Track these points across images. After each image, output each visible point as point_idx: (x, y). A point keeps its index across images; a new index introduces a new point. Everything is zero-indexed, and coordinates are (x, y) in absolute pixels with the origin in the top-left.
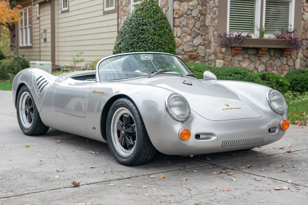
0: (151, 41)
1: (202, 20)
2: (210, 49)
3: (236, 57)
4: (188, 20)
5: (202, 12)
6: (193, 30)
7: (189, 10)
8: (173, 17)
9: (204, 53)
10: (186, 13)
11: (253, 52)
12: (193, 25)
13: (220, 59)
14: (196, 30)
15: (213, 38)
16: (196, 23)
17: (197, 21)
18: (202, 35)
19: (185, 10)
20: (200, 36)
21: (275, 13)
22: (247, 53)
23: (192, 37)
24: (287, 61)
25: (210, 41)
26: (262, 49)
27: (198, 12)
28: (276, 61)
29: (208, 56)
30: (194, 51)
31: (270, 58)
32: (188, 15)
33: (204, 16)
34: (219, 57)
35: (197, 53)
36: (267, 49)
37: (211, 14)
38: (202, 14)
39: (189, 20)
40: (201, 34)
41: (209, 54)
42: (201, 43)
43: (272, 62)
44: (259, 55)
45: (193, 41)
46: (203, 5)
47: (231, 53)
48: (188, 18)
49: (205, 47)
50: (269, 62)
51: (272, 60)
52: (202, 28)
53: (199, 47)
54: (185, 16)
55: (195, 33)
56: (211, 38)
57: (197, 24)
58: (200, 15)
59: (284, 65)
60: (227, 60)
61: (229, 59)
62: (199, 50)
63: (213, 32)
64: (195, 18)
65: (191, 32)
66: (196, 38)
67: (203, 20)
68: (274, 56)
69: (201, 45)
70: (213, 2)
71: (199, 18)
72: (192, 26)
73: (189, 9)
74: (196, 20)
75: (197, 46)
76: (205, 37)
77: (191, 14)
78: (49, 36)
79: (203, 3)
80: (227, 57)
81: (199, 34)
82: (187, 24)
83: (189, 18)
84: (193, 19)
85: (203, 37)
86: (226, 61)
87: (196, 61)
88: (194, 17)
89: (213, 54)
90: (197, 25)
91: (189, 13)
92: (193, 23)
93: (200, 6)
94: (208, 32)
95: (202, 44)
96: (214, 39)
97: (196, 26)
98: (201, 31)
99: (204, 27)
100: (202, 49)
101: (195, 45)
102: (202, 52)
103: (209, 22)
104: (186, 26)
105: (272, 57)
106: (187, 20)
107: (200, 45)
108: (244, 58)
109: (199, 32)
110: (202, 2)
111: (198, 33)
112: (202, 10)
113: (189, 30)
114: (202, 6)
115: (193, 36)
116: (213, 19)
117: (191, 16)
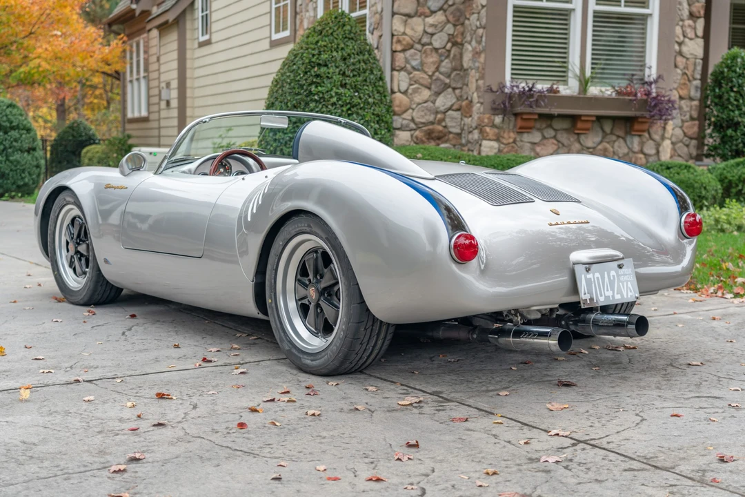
0: (334, 100)
1: (455, 56)
2: (470, 119)
3: (525, 135)
4: (424, 56)
5: (456, 39)
6: (434, 78)
7: (425, 34)
8: (392, 49)
9: (459, 128)
10: (420, 40)
11: (566, 124)
12: (436, 66)
13: (490, 140)
14: (442, 77)
15: (478, 94)
16: (442, 61)
17: (443, 58)
18: (454, 89)
19: (417, 34)
20: (450, 90)
21: (615, 41)
22: (550, 126)
23: (433, 92)
24: (642, 144)
25: (471, 102)
26: (583, 118)
27: (446, 39)
28: (616, 144)
29: (467, 133)
30: (436, 121)
31: (603, 137)
32: (423, 45)
33: (460, 46)
34: (487, 136)
35: (445, 127)
36: (594, 119)
37: (474, 43)
38: (455, 44)
39: (426, 56)
40: (454, 85)
41: (468, 128)
42: (452, 105)
43: (608, 146)
44: (576, 132)
45: (435, 100)
46: (457, 23)
47: (515, 126)
48: (423, 51)
49: (462, 114)
50: (600, 147)
51: (608, 143)
52: (455, 73)
53: (447, 114)
54: (418, 46)
55: (439, 83)
56: (473, 93)
57: (444, 64)
58: (449, 45)
59: (634, 153)
60: (505, 141)
61: (511, 140)
62: (447, 120)
63: (477, 80)
64: (440, 51)
65: (429, 80)
66: (442, 95)
67: (458, 56)
68: (612, 133)
69: (453, 110)
70: (477, 18)
71: (449, 51)
72: (433, 68)
73: (425, 32)
74: (441, 55)
75: (443, 111)
76: (461, 92)
77: (430, 44)
78: (174, 94)
79: (458, 20)
80: (506, 135)
81: (449, 87)
82: (422, 64)
83: (425, 52)
84: (434, 54)
85: (457, 91)
86: (503, 143)
87: (443, 143)
88: (436, 50)
89: (476, 128)
90: (444, 67)
91: (425, 40)
92: (434, 63)
93: (449, 26)
94: (468, 81)
95: (454, 108)
96: (479, 97)
97: (442, 69)
98: (454, 79)
99: (461, 70)
100: (456, 119)
101: (439, 110)
102: (454, 124)
103: (470, 60)
104: (420, 68)
105: (608, 137)
106: (421, 56)
107: (450, 109)
108: (544, 138)
109: (447, 81)
110: (454, 17)
111: (446, 84)
112: (455, 34)
113: (427, 77)
114: (455, 25)
115: (436, 90)
116: (477, 53)
117: (430, 47)
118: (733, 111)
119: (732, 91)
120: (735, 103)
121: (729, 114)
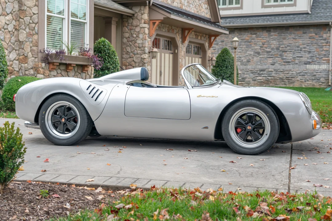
1: (16, 35)
2: (26, 64)
3: (52, 72)
4: (5, 34)
5: (16, 27)
6: (9, 45)
7: (6, 24)
9: (18, 68)
10: (4, 27)
11: (63, 68)
12: (9, 39)
13: (41, 74)
14: (12, 45)
15: (31, 53)
16: (11, 37)
17: (12, 36)
18: (16, 50)
19: (3, 24)
20: (14, 51)
21: (76, 33)
22: (59, 68)
23: (8, 52)
24: (86, 76)
25: (27, 56)
26: (72, 65)
27: (13, 27)
30: (10, 65)
31: (75, 74)
32: (5, 29)
33: (18, 31)
34: (40, 72)
35: (13, 68)
36: (75, 65)
37: (27, 30)
38: (16, 29)
39: (6, 35)
40: (16, 49)
41: (25, 69)
42: (15, 58)
44: (68, 71)
45: (9, 55)
46: (16, 20)
47: (49, 68)
48: (5, 32)
49: (19, 62)
52: (16, 43)
53: (14, 62)
54: (3, 30)
55: (11, 47)
56: (28, 53)
57: (12, 38)
58: (14, 30)
60: (46, 75)
61: (48, 74)
62: (14, 65)
63: (31, 47)
64: (11, 32)
65: (7, 46)
66: (12, 53)
67: (17, 36)
68: (77, 72)
69: (16, 60)
71: (14, 33)
72: (8, 41)
73: (6, 23)
74: (11, 35)
75: (13, 60)
76: (18, 52)
77: (7, 29)
79: (17, 19)
80: (46, 72)
81: (14, 49)
82: (5, 38)
83: (6, 33)
84: (9, 34)
87: (12, 75)
88: (9, 32)
89: (32, 68)
90: (12, 40)
91: (5, 27)
92: (9, 38)
93: (14, 21)
94: (24, 47)
95: (16, 59)
96: (33, 55)
97: (12, 41)
98: (16, 46)
99: (18, 42)
100: (17, 64)
101: (11, 60)
102: (16, 67)
103: (25, 37)
104: (4, 40)
106: (4, 34)
107: (14, 60)
108: (57, 73)
109: (14, 46)
110: (15, 17)
111: (13, 48)
112: (16, 25)
113: (7, 44)
114: (16, 21)
115: (10, 51)
116: (31, 35)
117: (7, 30)
118: (108, 63)
119: (106, 55)
120: (108, 60)
121: (106, 65)
